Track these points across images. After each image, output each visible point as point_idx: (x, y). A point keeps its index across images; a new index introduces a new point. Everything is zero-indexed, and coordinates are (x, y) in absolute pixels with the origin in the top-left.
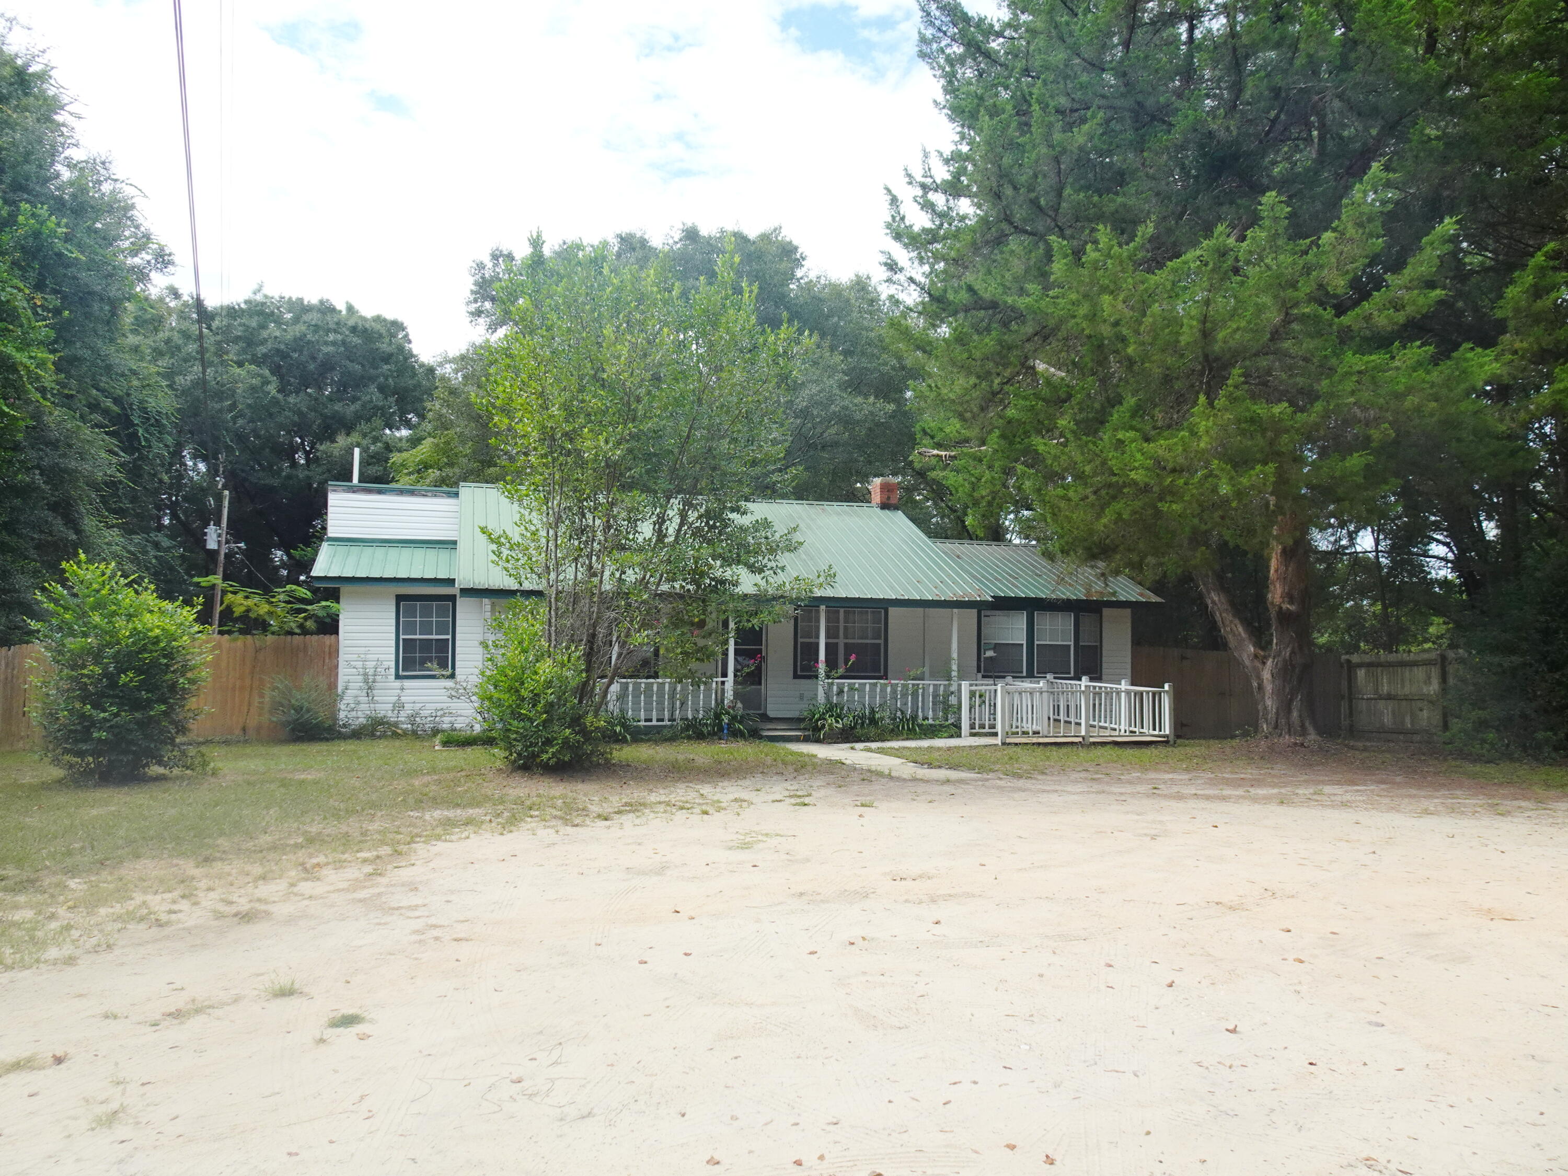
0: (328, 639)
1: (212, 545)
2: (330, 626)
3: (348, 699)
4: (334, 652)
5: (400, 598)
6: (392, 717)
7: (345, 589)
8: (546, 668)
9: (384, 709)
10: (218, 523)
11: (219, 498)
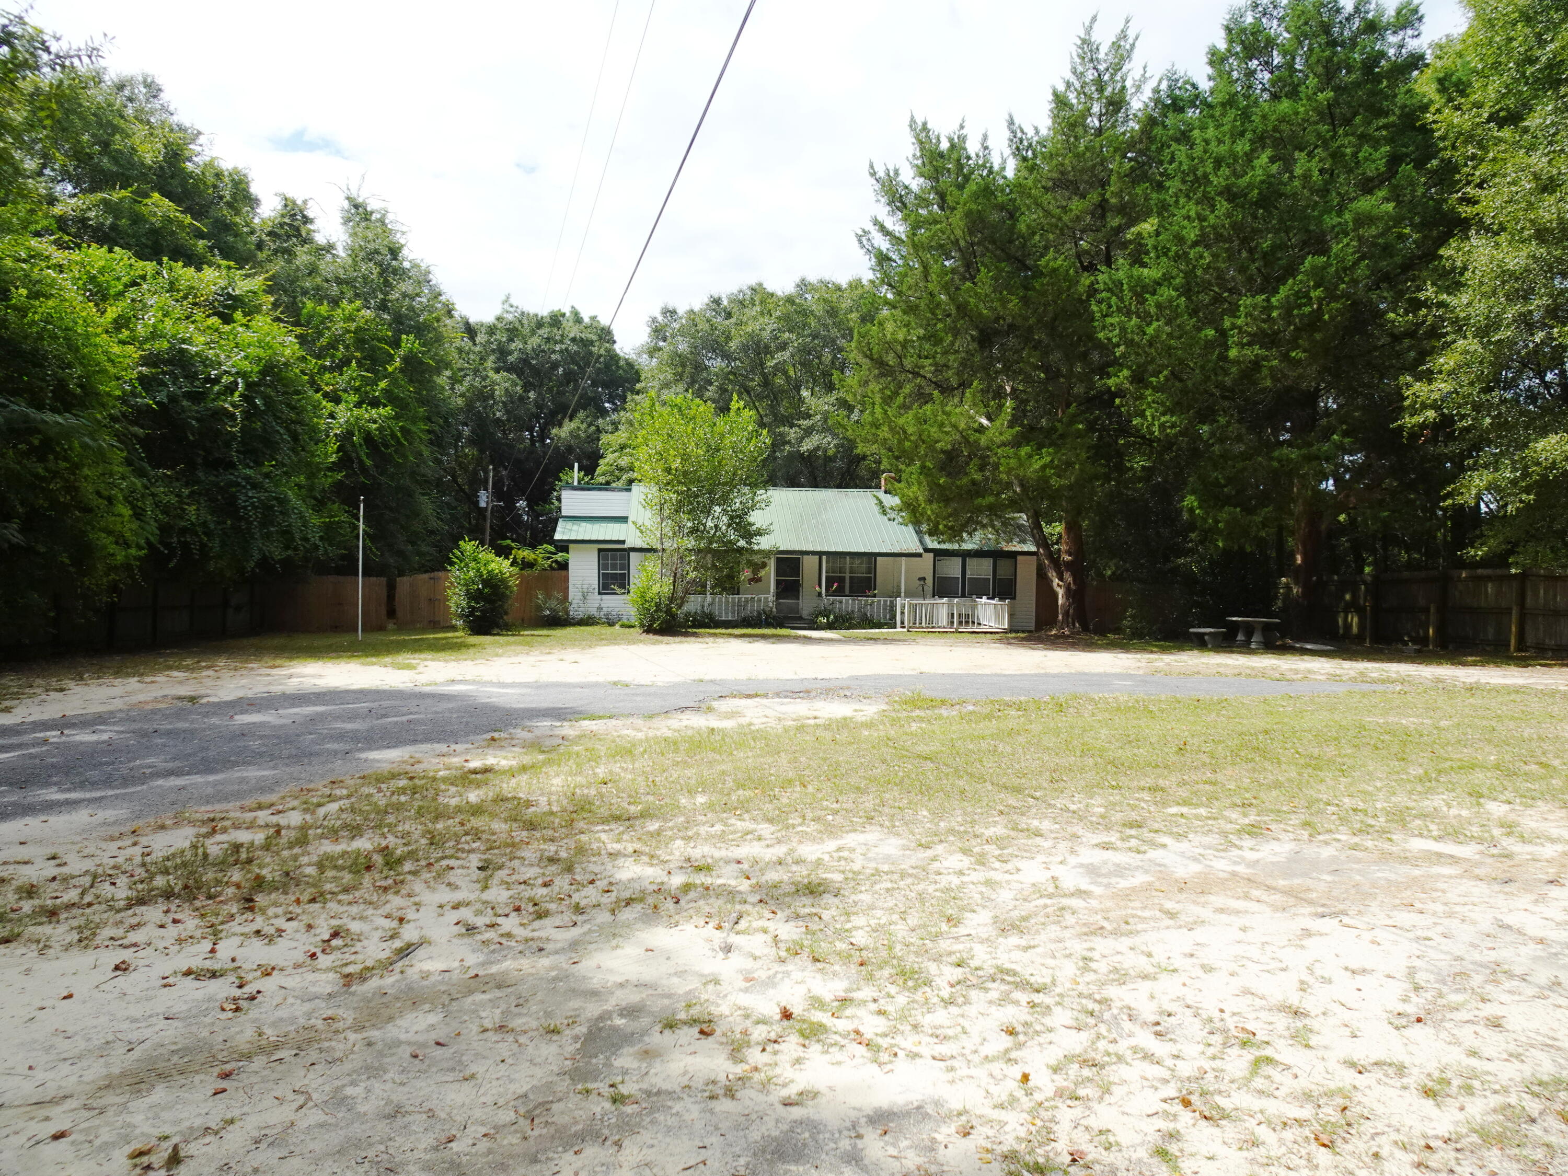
0: (563, 573)
1: (483, 504)
2: (564, 566)
3: (574, 605)
4: (567, 579)
5: (600, 551)
6: (596, 614)
7: (571, 546)
8: (656, 589)
9: (593, 612)
10: (486, 489)
11: (486, 472)
